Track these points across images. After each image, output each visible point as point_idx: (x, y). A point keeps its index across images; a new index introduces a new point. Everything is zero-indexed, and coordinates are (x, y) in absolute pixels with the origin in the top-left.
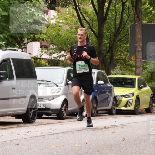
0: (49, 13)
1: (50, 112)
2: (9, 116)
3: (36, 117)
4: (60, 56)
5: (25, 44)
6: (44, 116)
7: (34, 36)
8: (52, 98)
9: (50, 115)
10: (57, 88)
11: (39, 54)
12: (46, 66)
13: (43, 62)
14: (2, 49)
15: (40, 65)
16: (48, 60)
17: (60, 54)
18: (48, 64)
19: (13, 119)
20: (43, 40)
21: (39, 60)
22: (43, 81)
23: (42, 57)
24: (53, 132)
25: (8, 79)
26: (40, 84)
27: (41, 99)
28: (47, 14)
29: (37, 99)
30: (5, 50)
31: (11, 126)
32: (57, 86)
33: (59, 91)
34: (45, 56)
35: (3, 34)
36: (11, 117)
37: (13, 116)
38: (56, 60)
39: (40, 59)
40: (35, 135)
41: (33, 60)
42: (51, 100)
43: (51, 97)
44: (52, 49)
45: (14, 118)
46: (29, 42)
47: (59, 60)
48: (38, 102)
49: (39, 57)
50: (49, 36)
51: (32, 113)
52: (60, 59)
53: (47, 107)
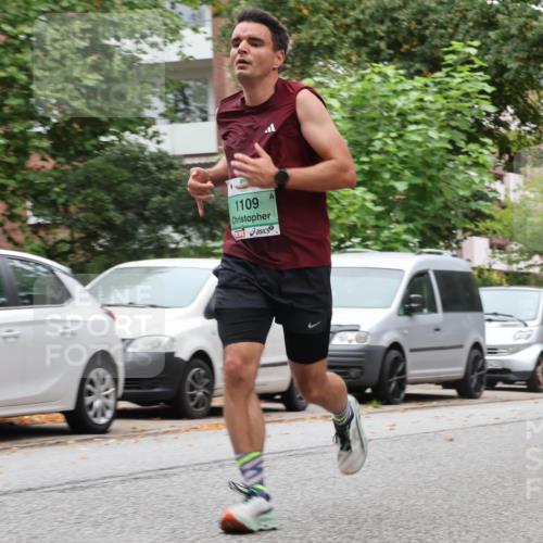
0: (505, 179)
1: (512, 377)
2: (430, 382)
3: (484, 387)
4: (531, 266)
5: (457, 242)
6: (500, 385)
7: (477, 226)
8: (515, 349)
9: (512, 382)
10: (525, 329)
11: (487, 262)
12: (501, 285)
13: (495, 277)
14: (413, 251)
15: (488, 283)
16: (507, 274)
17: (531, 262)
18: (507, 280)
19: (438, 390)
20: (495, 232)
21: (486, 274)
22: (495, 314)
23: (494, 267)
24: (519, 417)
25: (425, 310)
26: (490, 320)
27: (493, 350)
28: (503, 183)
29: (485, 351)
30: (420, 253)
31: (435, 403)
32: (526, 325)
33: (529, 336)
34: (501, 266)
35: (415, 223)
36: (433, 386)
37: (437, 383)
38: (523, 274)
39: (489, 270)
40: (483, 423)
41: (475, 273)
42: (513, 352)
43: (513, 346)
44: (513, 252)
45: (440, 387)
46: (465, 238)
47: (528, 274)
48: (488, 357)
49: (487, 267)
50: (506, 226)
51: (474, 378)
52: (531, 270)
53: (506, 366)
